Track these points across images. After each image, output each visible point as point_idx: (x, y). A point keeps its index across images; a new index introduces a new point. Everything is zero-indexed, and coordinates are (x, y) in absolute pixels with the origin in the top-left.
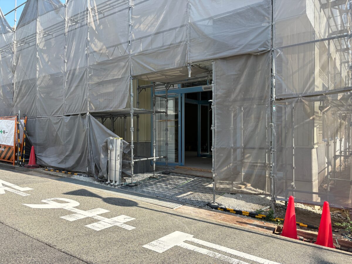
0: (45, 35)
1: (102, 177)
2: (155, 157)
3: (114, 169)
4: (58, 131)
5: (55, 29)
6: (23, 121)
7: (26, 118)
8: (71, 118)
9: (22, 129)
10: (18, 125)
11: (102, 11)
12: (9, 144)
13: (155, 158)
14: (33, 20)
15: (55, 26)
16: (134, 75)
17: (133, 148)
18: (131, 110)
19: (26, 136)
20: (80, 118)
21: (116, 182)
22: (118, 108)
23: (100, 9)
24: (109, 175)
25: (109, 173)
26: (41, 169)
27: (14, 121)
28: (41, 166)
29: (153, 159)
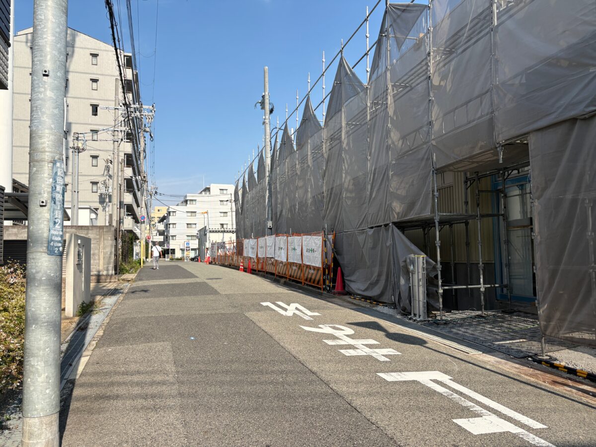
0: (351, 127)
1: (404, 309)
2: (482, 284)
3: (417, 299)
4: (363, 248)
5: (361, 117)
6: (331, 237)
7: (334, 233)
8: (375, 230)
9: (330, 246)
10: (325, 241)
11: (407, 83)
12: (317, 265)
13: (482, 288)
14: (338, 112)
15: (361, 114)
16: (438, 167)
17: (440, 269)
18: (435, 216)
19: (334, 254)
20: (384, 231)
21: (420, 316)
22: (420, 214)
23: (405, 82)
24: (412, 307)
25: (412, 304)
26: (347, 298)
27: (321, 237)
28: (349, 294)
29: (480, 288)
